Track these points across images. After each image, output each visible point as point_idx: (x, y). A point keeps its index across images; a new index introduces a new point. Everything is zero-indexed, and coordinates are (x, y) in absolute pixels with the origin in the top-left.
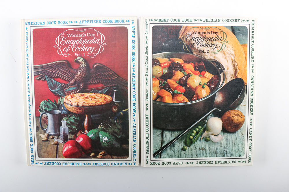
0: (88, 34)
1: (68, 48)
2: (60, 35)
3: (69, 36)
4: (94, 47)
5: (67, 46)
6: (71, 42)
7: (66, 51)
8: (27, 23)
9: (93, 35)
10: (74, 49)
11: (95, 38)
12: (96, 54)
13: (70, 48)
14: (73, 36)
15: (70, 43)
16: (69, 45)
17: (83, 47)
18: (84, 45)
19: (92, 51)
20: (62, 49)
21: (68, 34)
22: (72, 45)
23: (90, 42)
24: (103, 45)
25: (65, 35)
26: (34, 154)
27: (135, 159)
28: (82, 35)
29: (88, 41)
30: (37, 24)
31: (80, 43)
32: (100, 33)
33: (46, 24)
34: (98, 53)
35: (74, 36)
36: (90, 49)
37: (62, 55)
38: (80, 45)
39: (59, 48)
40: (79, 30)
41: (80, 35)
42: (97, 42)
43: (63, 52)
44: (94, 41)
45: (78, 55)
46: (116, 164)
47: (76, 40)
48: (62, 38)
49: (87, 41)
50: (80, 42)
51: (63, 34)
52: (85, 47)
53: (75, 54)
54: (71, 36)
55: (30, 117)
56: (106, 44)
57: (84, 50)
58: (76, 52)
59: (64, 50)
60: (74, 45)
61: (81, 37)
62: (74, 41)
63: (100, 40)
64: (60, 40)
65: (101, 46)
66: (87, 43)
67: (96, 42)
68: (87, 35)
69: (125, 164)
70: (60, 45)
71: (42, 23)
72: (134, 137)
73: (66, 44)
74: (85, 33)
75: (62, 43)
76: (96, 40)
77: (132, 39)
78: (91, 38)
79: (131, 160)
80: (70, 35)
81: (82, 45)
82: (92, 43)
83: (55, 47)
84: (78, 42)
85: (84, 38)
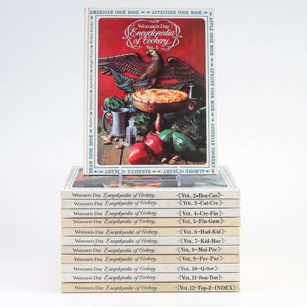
0: (161, 25)
1: (139, 40)
2: (130, 26)
3: (140, 27)
4: (168, 40)
5: (138, 37)
6: (143, 34)
7: (136, 43)
8: (92, 12)
9: (167, 27)
10: (146, 41)
11: (169, 30)
12: (170, 47)
13: (142, 40)
14: (144, 27)
15: (141, 35)
16: (140, 37)
17: (156, 39)
18: (157, 37)
19: (166, 44)
20: (132, 41)
21: (139, 25)
22: (143, 36)
23: (164, 34)
24: (178, 38)
25: (136, 26)
26: (93, 160)
27: (213, 165)
28: (155, 27)
29: (162, 33)
30: (103, 13)
31: (152, 35)
32: (175, 25)
33: (114, 14)
34: (173, 46)
35: (146, 27)
36: (163, 41)
37: (132, 47)
38: (153, 37)
39: (129, 40)
40: (151, 21)
41: (152, 27)
42: (172, 35)
43: (133, 45)
44: (168, 33)
45: (150, 47)
46: (192, 171)
47: (148, 32)
48: (132, 29)
49: (160, 33)
50: (152, 33)
51: (133, 24)
52: (158, 39)
53: (147, 46)
54: (142, 27)
55: (91, 116)
56: (182, 37)
57: (157, 42)
58: (148, 44)
59: (135, 42)
60: (146, 36)
61: (154, 29)
62: (146, 32)
63: (175, 33)
64: (130, 31)
65: (176, 38)
66: (161, 35)
67: (170, 35)
68: (160, 27)
69: (202, 171)
70: (130, 36)
71: (110, 12)
72: (212, 139)
73: (137, 35)
74: (159, 24)
75: (132, 34)
76: (171, 32)
77: (209, 32)
78: (166, 30)
79: (209, 167)
80: (141, 25)
81: (155, 37)
82: (166, 35)
83: (124, 38)
84: (150, 34)
85: (157, 30)
